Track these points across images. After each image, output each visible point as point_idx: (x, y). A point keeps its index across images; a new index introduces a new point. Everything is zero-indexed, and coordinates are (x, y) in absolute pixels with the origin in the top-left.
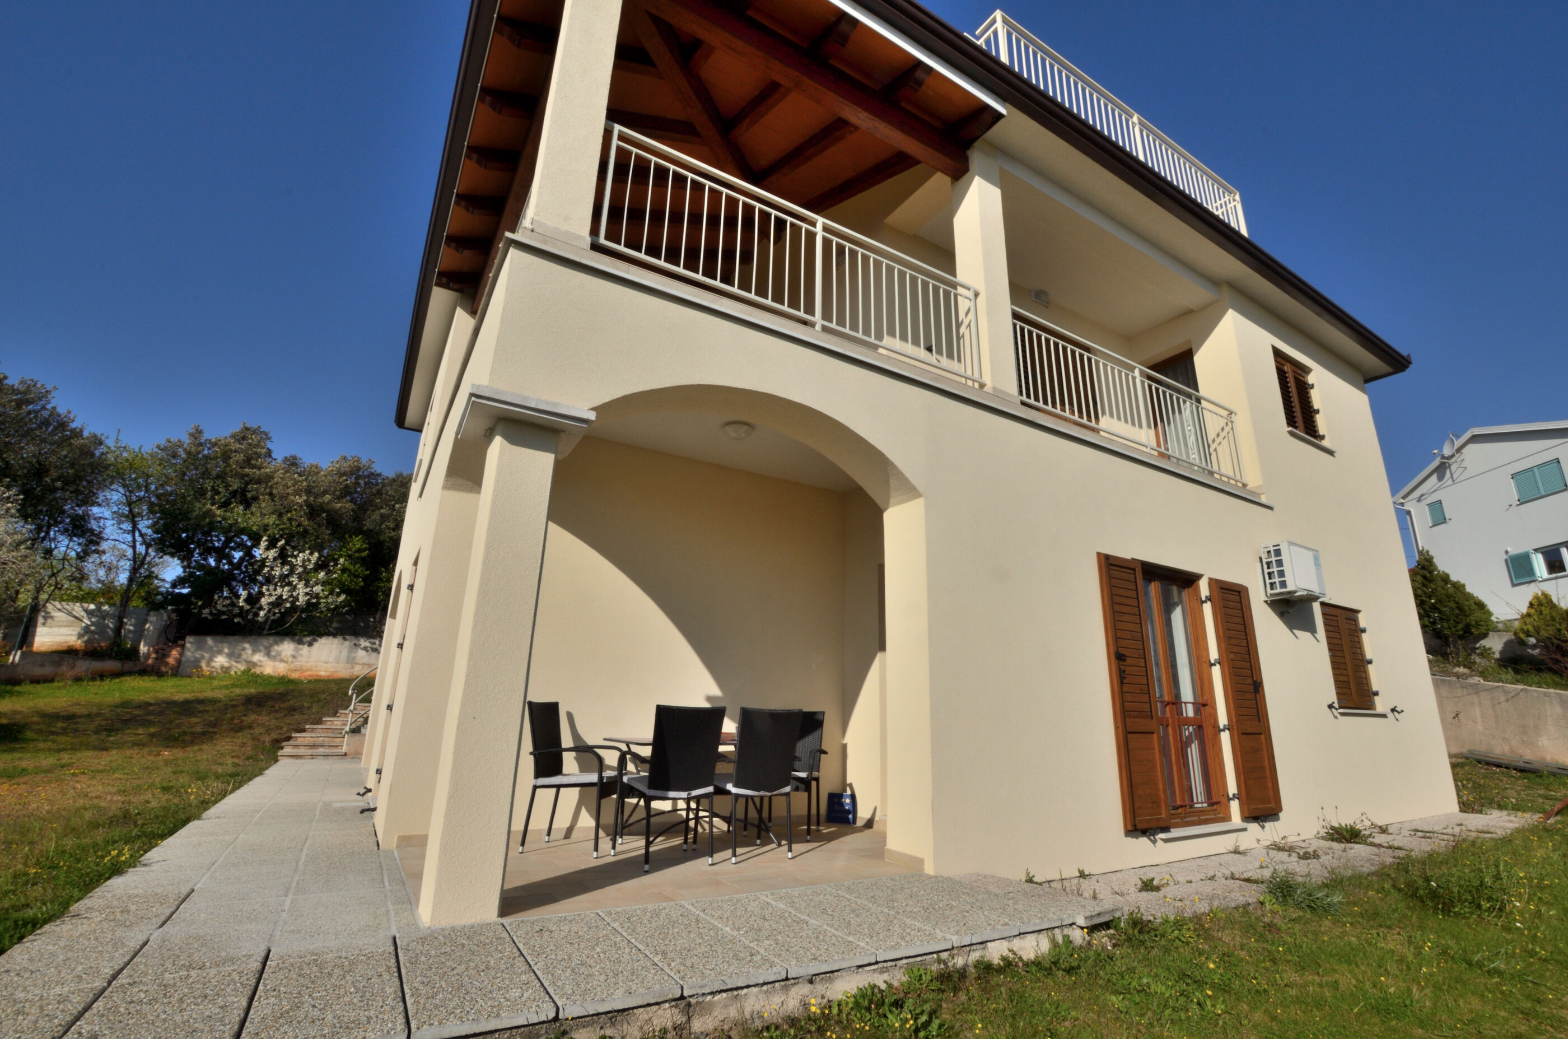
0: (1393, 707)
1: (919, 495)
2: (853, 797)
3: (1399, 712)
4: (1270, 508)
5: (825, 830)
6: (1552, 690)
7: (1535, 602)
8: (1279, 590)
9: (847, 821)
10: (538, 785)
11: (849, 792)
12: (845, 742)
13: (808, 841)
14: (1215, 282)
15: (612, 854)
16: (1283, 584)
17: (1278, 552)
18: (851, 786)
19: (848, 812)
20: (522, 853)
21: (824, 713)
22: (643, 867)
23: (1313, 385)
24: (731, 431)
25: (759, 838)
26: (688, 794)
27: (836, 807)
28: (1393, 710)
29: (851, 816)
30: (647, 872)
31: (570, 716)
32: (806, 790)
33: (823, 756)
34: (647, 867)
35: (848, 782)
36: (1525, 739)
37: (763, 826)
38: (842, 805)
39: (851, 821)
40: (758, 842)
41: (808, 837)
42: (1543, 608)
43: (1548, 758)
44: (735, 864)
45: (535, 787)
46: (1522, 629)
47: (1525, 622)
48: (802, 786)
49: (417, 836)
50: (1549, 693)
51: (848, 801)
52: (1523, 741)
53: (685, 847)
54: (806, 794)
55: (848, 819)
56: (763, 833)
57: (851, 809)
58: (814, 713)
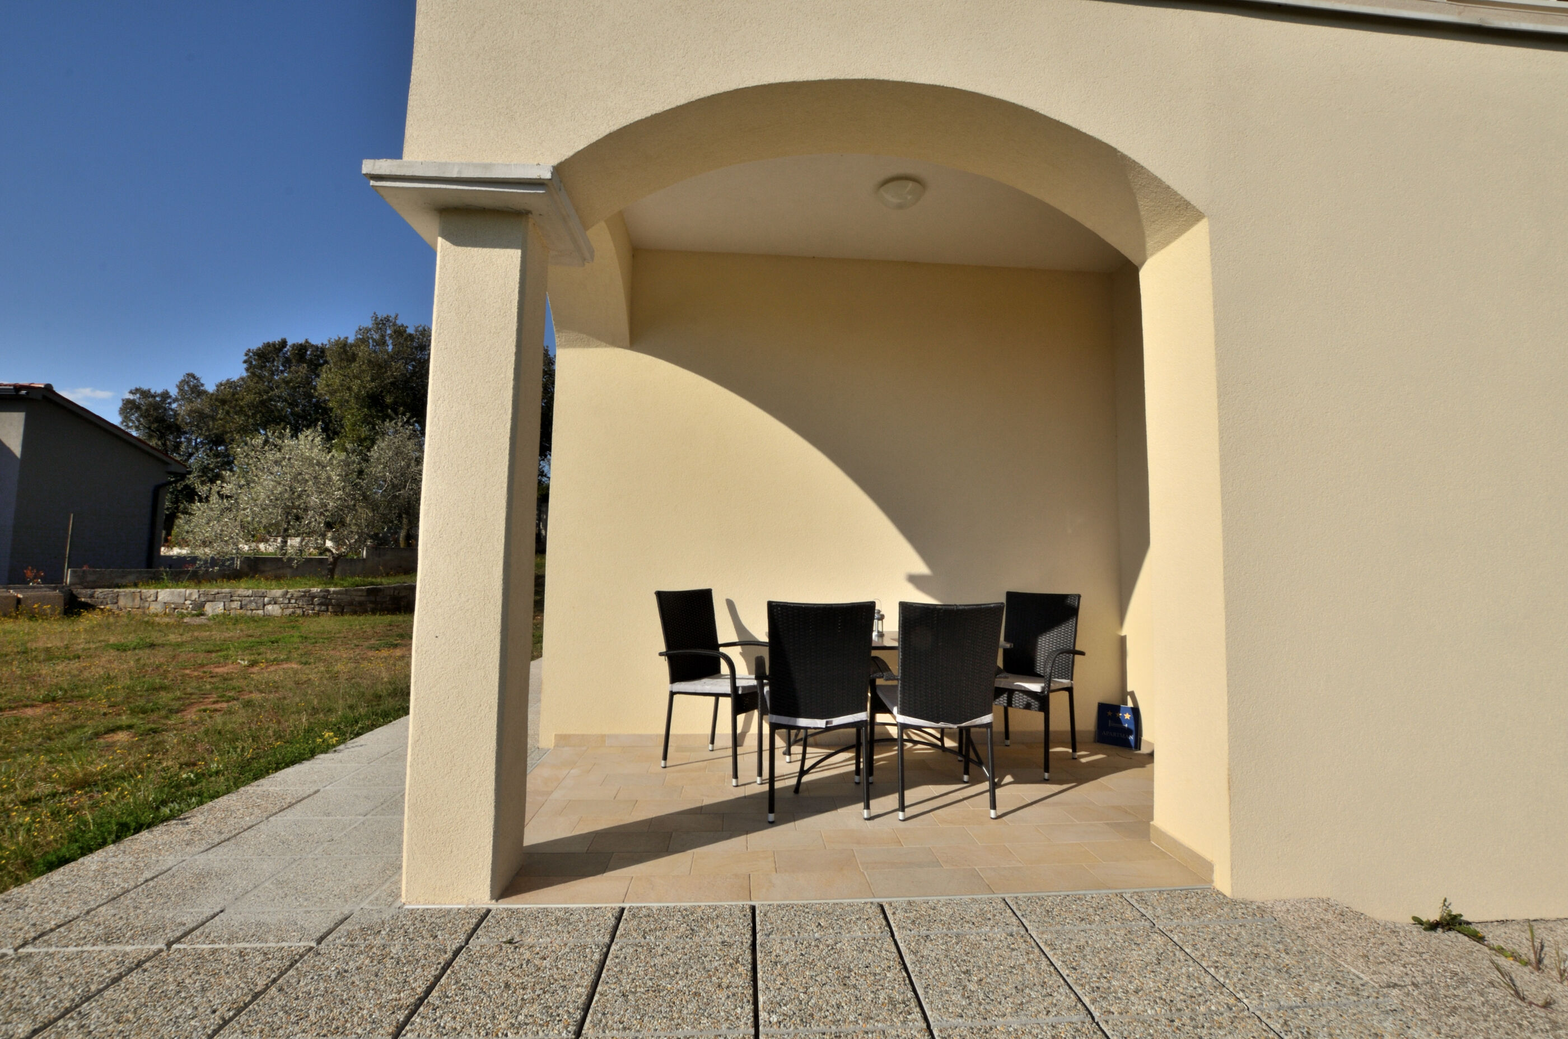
1: (1198, 216)
2: (1136, 712)
5: (1086, 758)
9: (1125, 744)
10: (674, 690)
11: (1130, 704)
12: (1123, 634)
13: (1046, 781)
15: (759, 782)
18: (1132, 694)
19: (1129, 732)
20: (665, 767)
21: (1079, 596)
22: (767, 817)
24: (890, 196)
25: (967, 772)
26: (827, 723)
27: (1110, 723)
29: (1132, 738)
30: (772, 824)
31: (731, 605)
32: (1040, 710)
33: (1078, 658)
34: (771, 817)
35: (1129, 689)
37: (972, 755)
38: (1119, 721)
39: (1133, 744)
40: (966, 778)
41: (1046, 775)
44: (904, 820)
45: (672, 694)
48: (1035, 704)
49: (574, 735)
51: (1127, 716)
53: (857, 779)
54: (1042, 715)
55: (1128, 741)
56: (971, 766)
57: (1132, 727)
58: (1064, 597)
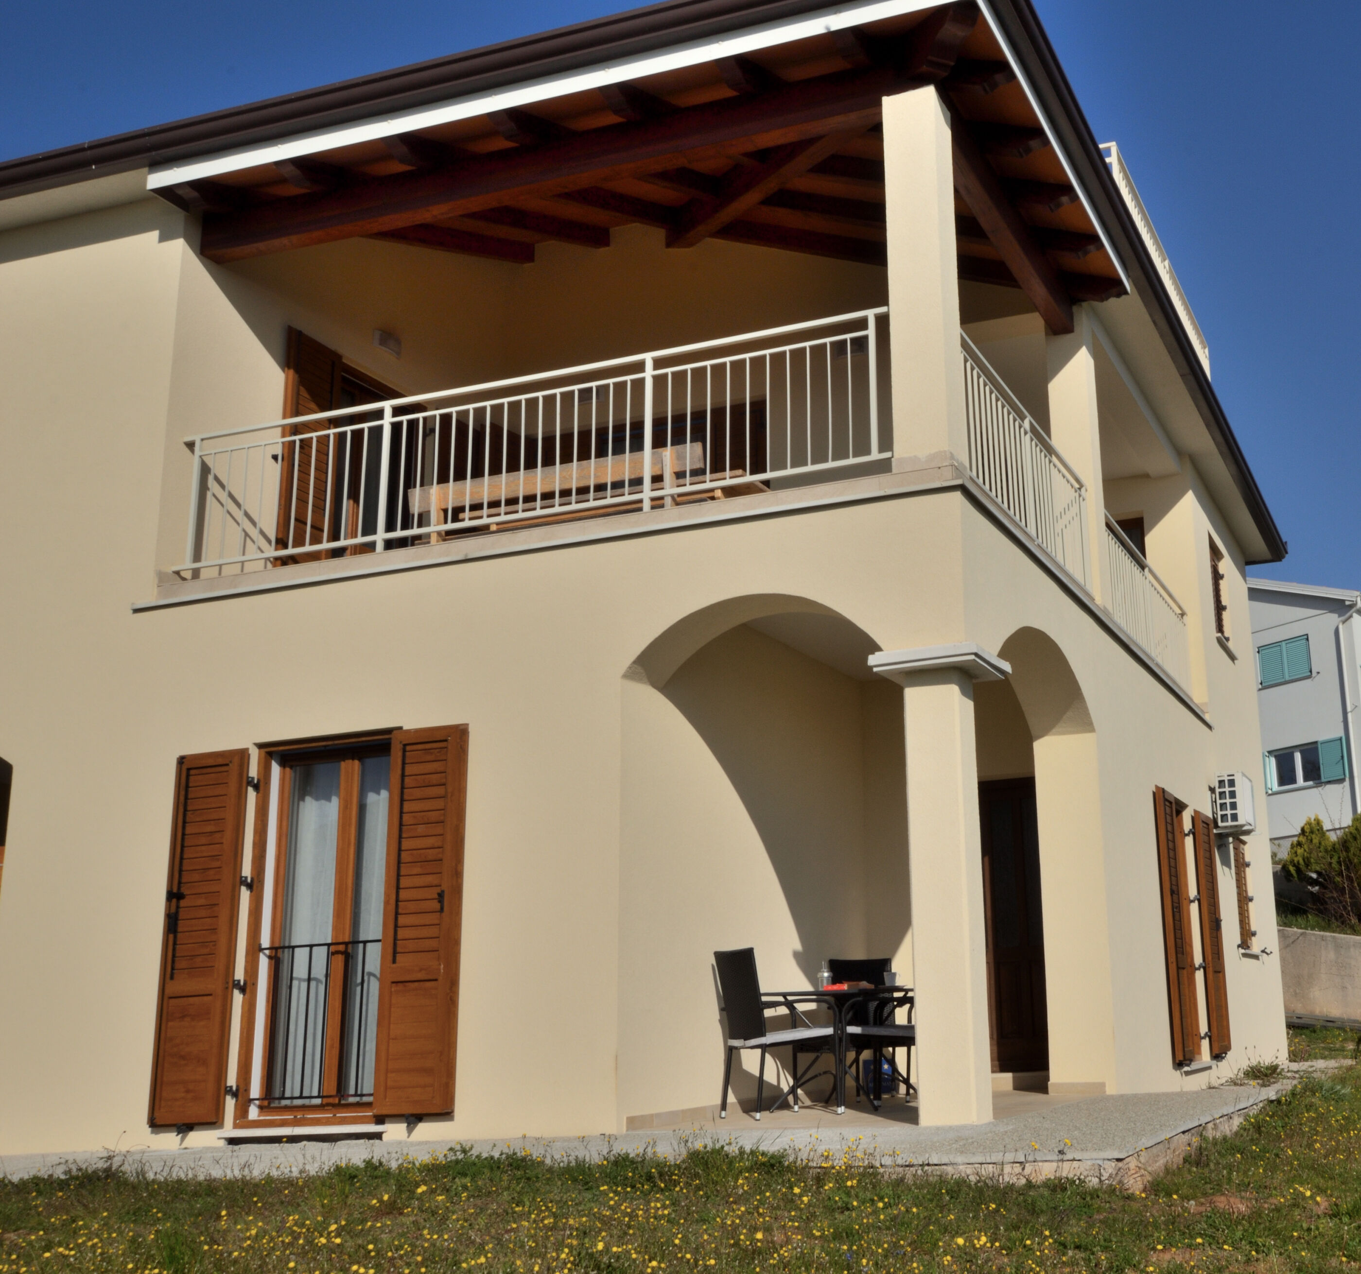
0: (1263, 949)
1: (1093, 730)
3: (1267, 954)
4: (1209, 727)
6: (1328, 934)
7: (1307, 829)
8: (1230, 823)
14: (1181, 453)
16: (1235, 817)
17: (1232, 783)
23: (1223, 575)
28: (1263, 951)
36: (1298, 991)
42: (1314, 836)
43: (1317, 1012)
46: (1292, 862)
47: (1296, 853)
50: (1326, 936)
52: (1296, 994)
